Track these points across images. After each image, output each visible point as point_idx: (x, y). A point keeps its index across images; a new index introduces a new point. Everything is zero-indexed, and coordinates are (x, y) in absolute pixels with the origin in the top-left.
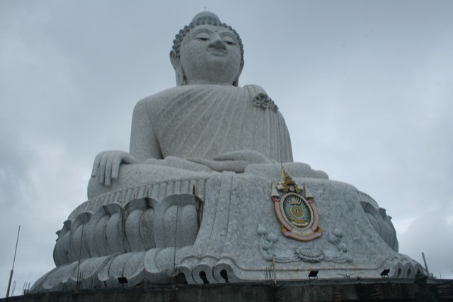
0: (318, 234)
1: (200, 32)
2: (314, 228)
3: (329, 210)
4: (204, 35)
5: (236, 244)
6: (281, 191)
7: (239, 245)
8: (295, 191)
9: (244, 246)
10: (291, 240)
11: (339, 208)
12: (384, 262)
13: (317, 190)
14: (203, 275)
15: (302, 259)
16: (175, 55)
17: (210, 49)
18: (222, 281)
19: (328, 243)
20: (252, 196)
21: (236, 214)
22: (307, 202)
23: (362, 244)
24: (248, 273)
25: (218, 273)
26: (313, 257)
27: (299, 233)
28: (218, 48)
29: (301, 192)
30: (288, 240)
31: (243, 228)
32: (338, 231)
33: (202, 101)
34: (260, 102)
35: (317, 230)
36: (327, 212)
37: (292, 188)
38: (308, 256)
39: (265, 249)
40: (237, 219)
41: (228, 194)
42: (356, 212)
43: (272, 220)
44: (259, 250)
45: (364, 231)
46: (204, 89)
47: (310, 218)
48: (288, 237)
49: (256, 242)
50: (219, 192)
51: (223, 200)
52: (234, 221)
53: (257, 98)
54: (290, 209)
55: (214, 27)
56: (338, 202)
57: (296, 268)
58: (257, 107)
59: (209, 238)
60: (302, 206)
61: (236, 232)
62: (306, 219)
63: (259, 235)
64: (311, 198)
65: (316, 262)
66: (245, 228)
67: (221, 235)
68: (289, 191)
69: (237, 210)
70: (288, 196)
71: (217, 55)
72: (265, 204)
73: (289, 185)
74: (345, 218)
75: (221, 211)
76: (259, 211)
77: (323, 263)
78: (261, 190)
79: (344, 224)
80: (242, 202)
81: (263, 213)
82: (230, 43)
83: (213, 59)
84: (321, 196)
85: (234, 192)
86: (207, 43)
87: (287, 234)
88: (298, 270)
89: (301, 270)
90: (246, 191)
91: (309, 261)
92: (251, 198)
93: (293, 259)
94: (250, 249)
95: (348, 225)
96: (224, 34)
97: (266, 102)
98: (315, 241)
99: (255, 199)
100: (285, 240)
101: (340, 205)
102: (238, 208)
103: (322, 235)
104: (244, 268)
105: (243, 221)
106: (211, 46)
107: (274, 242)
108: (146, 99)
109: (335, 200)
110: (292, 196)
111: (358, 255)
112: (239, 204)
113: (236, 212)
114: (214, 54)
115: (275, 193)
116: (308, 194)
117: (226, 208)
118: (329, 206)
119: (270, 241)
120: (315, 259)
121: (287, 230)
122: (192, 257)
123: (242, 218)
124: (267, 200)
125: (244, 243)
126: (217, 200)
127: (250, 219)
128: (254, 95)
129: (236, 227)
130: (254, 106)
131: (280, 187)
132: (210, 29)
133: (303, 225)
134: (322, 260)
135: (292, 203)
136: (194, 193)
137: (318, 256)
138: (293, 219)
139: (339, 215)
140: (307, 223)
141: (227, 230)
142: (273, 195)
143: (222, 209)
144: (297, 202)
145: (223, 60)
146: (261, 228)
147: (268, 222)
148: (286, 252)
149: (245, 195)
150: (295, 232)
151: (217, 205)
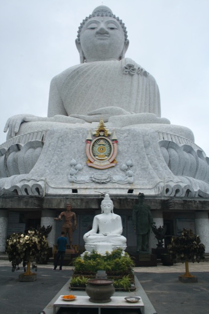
0: (113, 165)
1: (91, 24)
2: (111, 161)
3: (128, 148)
4: (93, 25)
5: (53, 172)
6: (94, 136)
7: (55, 172)
8: (104, 136)
9: (58, 172)
10: (92, 169)
11: (137, 146)
12: (158, 184)
13: (123, 134)
14: (26, 190)
15: (94, 181)
16: (78, 43)
17: (97, 35)
18: (36, 194)
19: (120, 171)
20: (73, 140)
21: (58, 153)
22: (111, 142)
23: (146, 171)
24: (55, 190)
25: (34, 189)
26: (101, 180)
27: (99, 164)
28: (102, 34)
29: (109, 135)
30: (90, 168)
31: (62, 161)
32: (129, 162)
33: (86, 74)
34: (128, 70)
35: (112, 162)
36: (126, 149)
37: (102, 134)
38: (98, 180)
39: (71, 175)
40: (58, 156)
41: (57, 139)
42: (150, 148)
43: (83, 156)
44: (67, 175)
45: (153, 162)
46: (88, 66)
47: (110, 154)
48: (90, 167)
49: (67, 170)
50: (52, 138)
51: (52, 143)
52: (56, 157)
53: (126, 68)
54: (97, 147)
55: (102, 18)
56: (136, 142)
57: (86, 187)
58: (126, 74)
59: (39, 168)
60: (107, 145)
61: (55, 164)
62: (107, 155)
63: (71, 165)
64: (116, 140)
65: (103, 183)
66: (63, 161)
67: (45, 166)
68: (100, 136)
69: (59, 150)
70: (98, 139)
71: (101, 39)
72: (81, 145)
73: (101, 131)
74: (139, 153)
75: (50, 151)
76: (76, 150)
77: (109, 184)
78: (81, 136)
79: (137, 157)
80: (65, 145)
81: (78, 151)
82: (112, 29)
83: (100, 42)
84: (125, 138)
85: (60, 138)
86: (95, 31)
87: (90, 164)
88: (87, 188)
89: (89, 188)
90: (70, 137)
91: (98, 183)
92: (72, 141)
93: (88, 181)
94: (62, 174)
95: (140, 158)
96: (108, 22)
97: (133, 70)
98: (110, 169)
99: (75, 142)
100: (88, 169)
101: (137, 144)
102: (61, 148)
103: (116, 165)
104: (53, 186)
105: (63, 157)
106: (98, 33)
107: (79, 170)
108: (56, 76)
109: (135, 140)
110: (101, 139)
111: (140, 179)
112: (62, 146)
113: (59, 151)
114: (99, 39)
115: (90, 137)
116: (114, 137)
117: (53, 149)
118: (129, 144)
119: (76, 170)
120: (102, 181)
121: (91, 162)
122: (24, 180)
123: (62, 155)
124: (83, 143)
125: (59, 171)
126: (50, 144)
127: (68, 156)
128: (124, 65)
129: (56, 161)
130: (124, 74)
131: (95, 133)
132: (98, 20)
133: (103, 158)
134: (109, 182)
135: (100, 144)
136: (42, 140)
137: (105, 179)
138: (97, 154)
139: (136, 151)
140: (107, 157)
141: (50, 162)
142: (87, 139)
143: (50, 149)
144: (104, 144)
145: (107, 42)
146: (74, 161)
147: (80, 157)
148: (85, 176)
149: (68, 140)
150: (96, 164)
151: (49, 147)
